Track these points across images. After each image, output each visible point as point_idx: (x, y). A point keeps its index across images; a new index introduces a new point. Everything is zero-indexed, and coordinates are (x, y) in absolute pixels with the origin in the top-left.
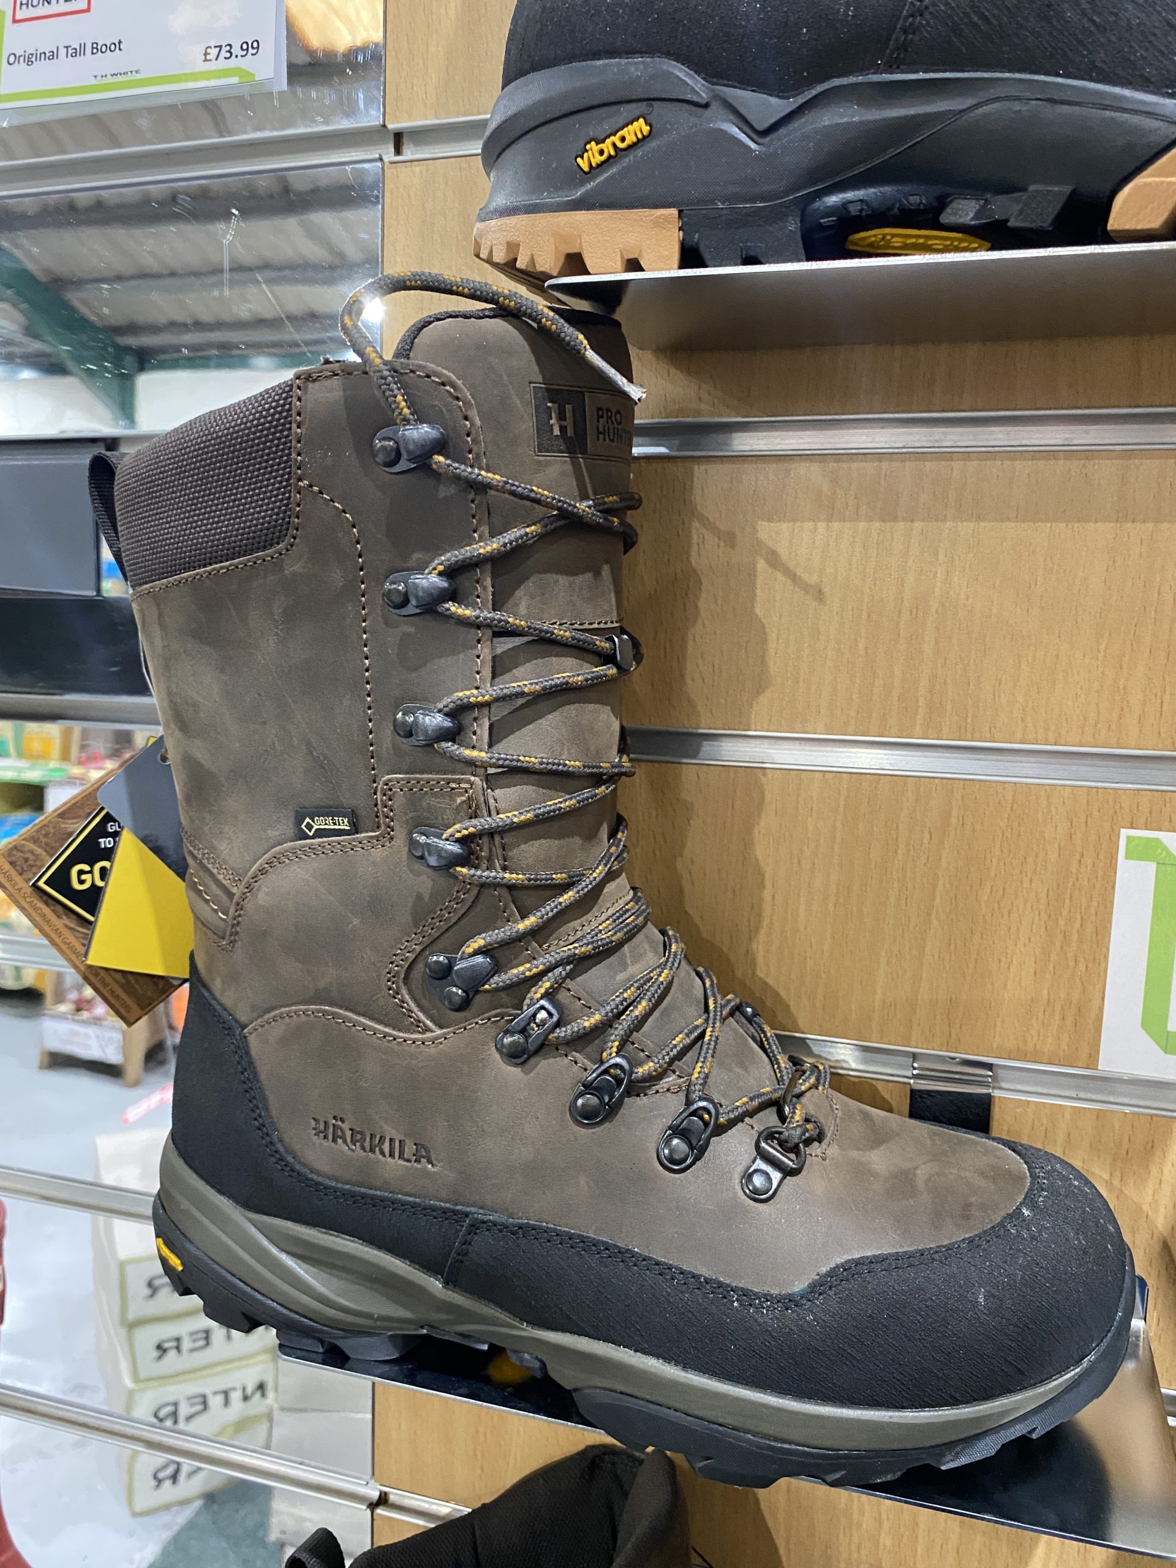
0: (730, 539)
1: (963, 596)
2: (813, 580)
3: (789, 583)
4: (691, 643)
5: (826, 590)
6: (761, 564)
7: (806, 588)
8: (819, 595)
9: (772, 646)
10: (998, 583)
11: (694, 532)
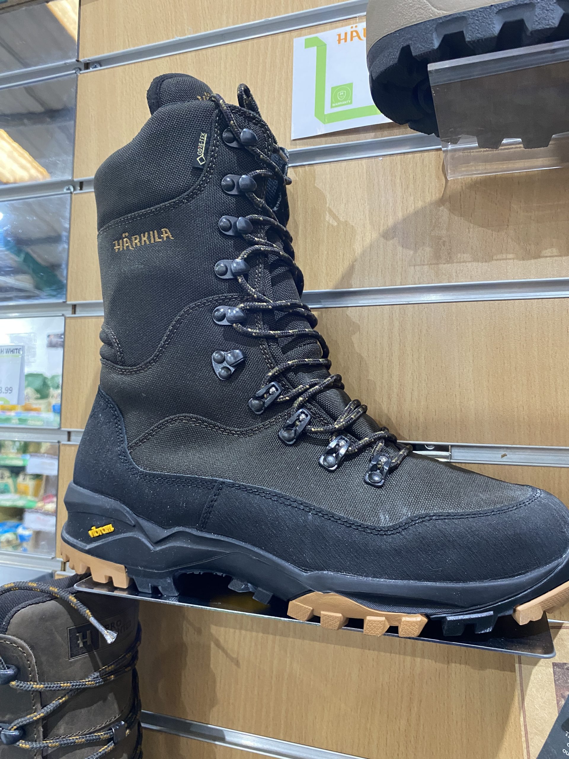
0: (199, 631)
1: (298, 674)
2: (235, 656)
3: (225, 656)
4: (183, 677)
5: (241, 662)
6: (213, 645)
7: (232, 659)
8: (237, 664)
9: (218, 684)
10: (313, 670)
11: (184, 626)
